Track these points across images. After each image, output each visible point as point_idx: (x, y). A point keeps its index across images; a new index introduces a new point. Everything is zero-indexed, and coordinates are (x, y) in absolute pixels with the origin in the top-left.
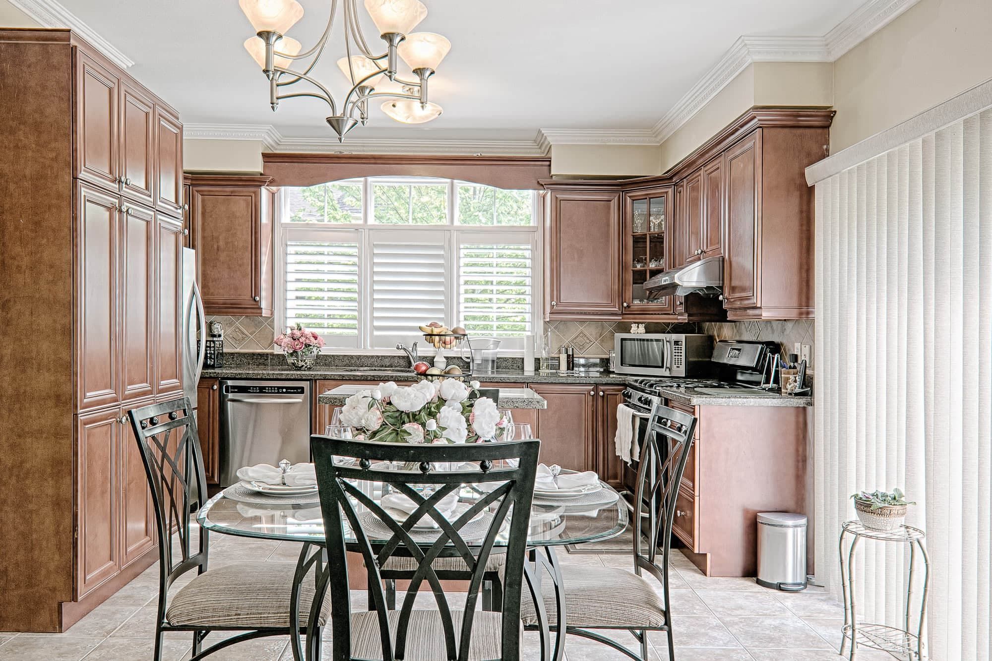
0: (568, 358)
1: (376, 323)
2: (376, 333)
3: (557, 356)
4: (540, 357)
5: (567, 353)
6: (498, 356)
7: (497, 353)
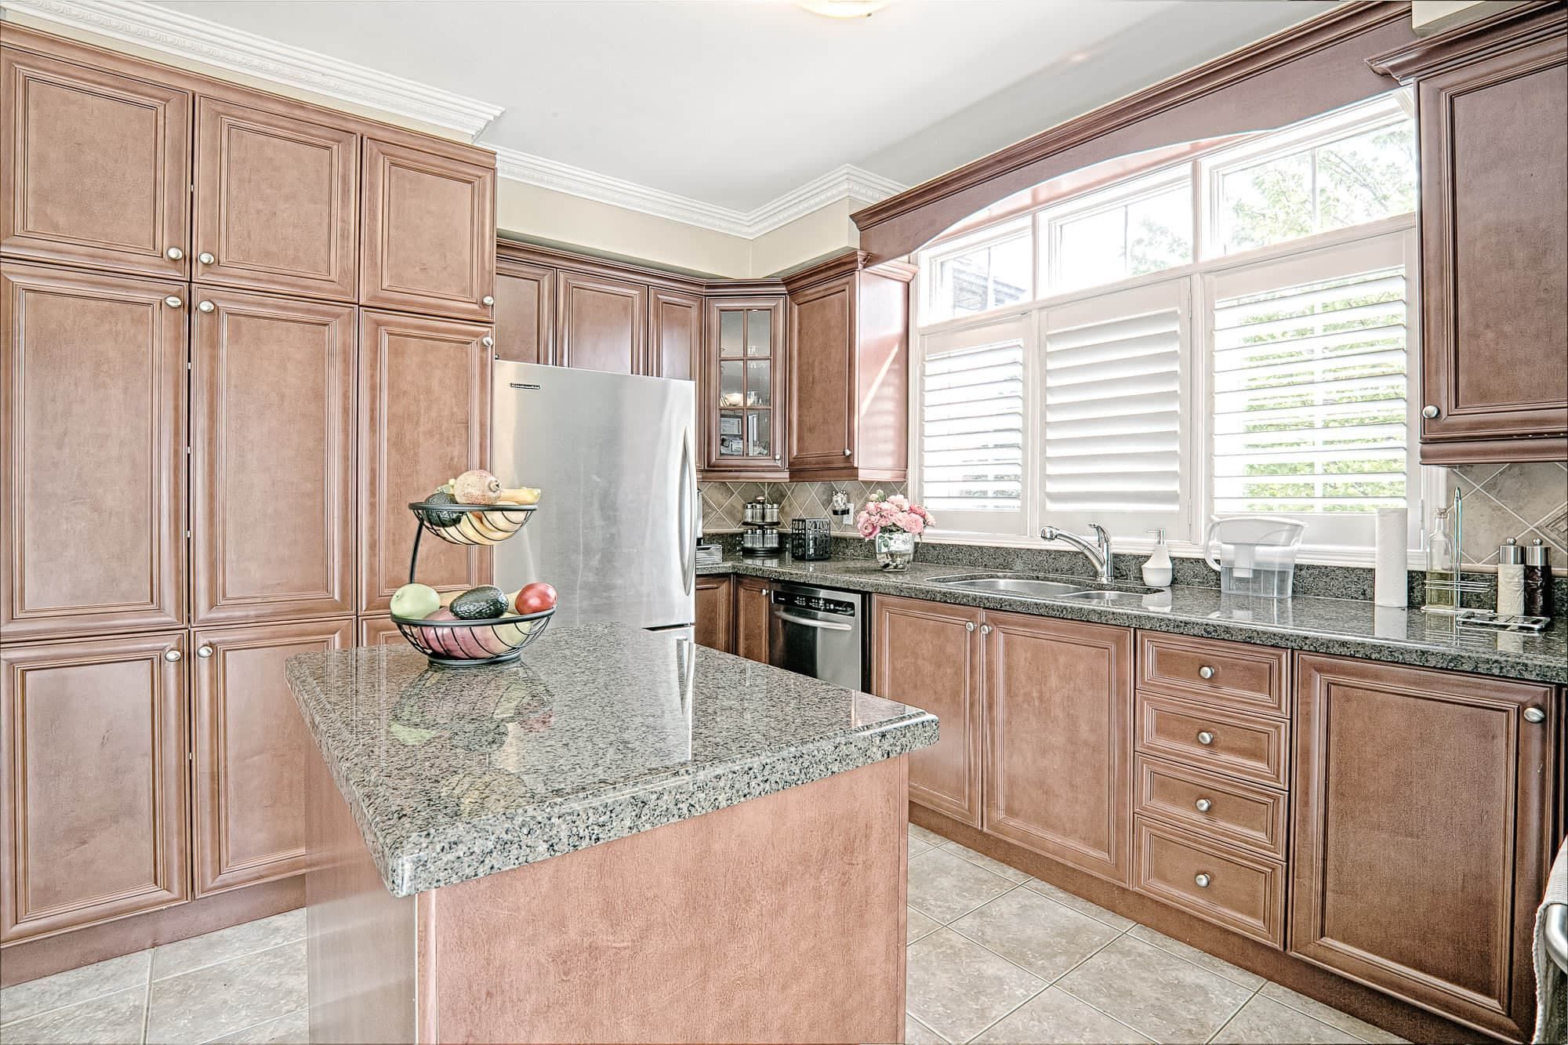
0: (1526, 577)
1: (1052, 487)
2: (1051, 506)
3: (1491, 568)
4: (1424, 569)
5: (1523, 561)
6: (1298, 561)
7: (1293, 554)
